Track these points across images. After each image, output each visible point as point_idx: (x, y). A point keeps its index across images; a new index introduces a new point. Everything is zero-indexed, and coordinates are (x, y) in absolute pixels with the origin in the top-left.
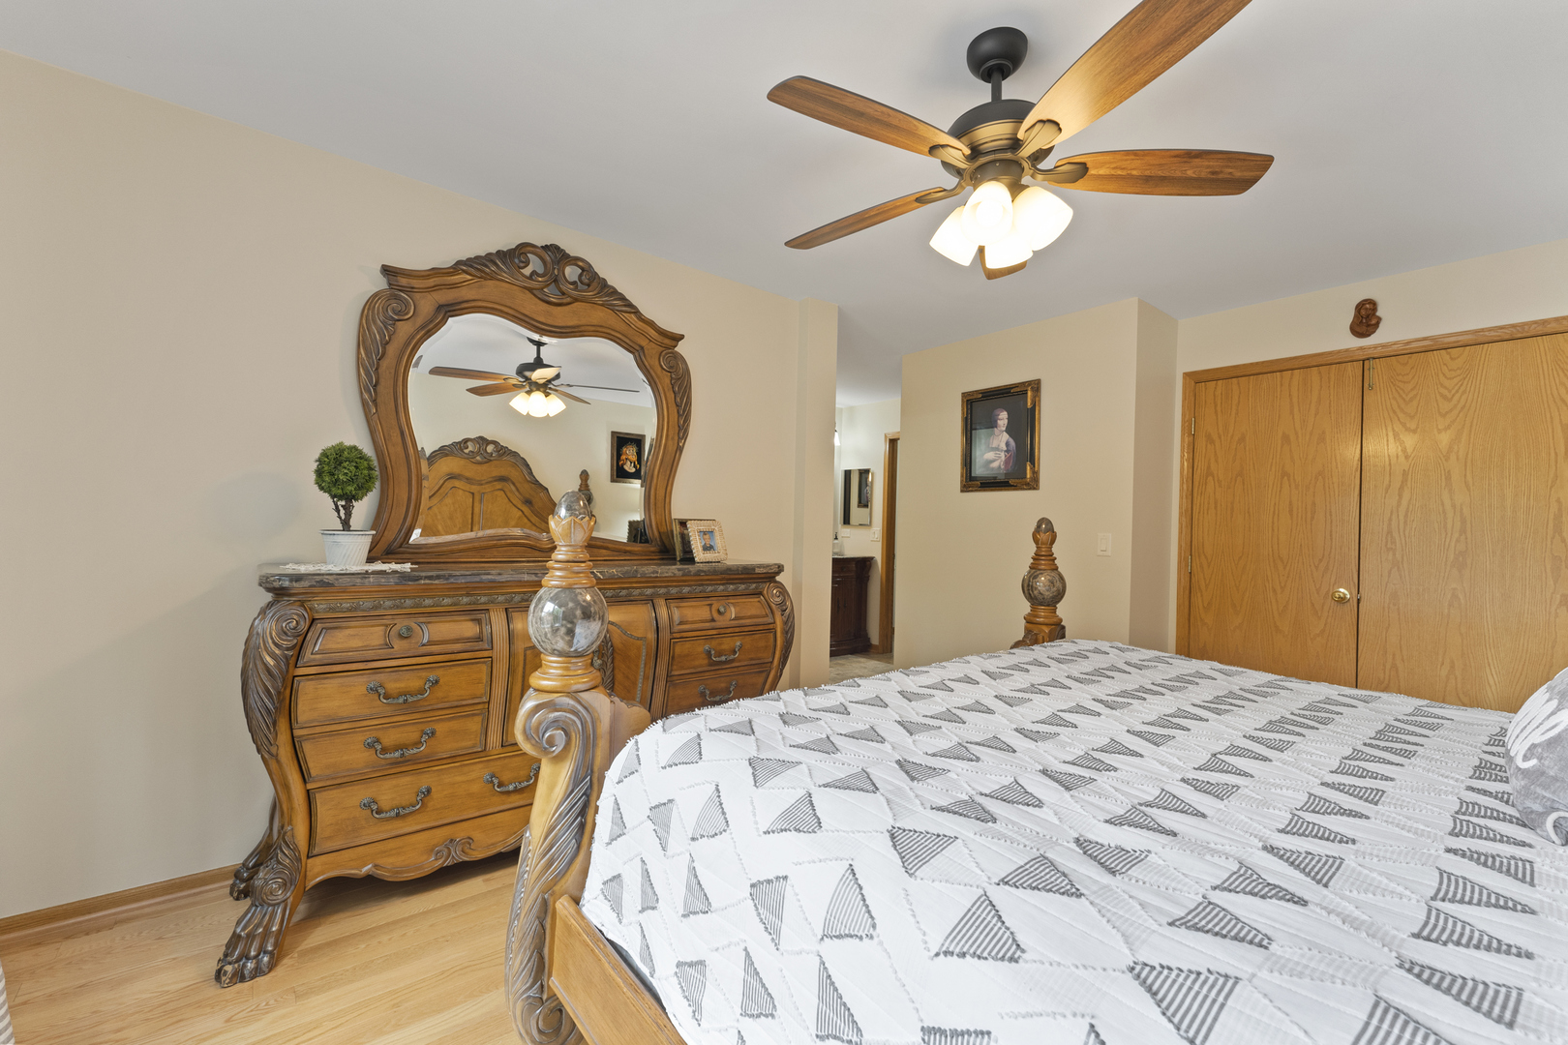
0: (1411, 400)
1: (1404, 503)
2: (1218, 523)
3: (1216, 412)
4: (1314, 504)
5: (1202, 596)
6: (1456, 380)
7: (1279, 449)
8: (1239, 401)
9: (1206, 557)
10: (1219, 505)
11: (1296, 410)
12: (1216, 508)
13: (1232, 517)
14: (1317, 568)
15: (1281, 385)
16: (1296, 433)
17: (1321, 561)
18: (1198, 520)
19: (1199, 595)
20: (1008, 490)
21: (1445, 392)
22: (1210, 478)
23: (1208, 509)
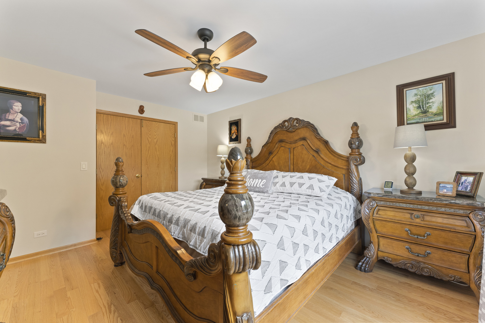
0: (150, 131)
1: (149, 154)
2: (106, 158)
3: (104, 124)
4: (131, 153)
5: (101, 181)
6: (157, 129)
7: (123, 138)
8: (111, 123)
9: (102, 169)
10: (106, 153)
11: (127, 128)
12: (105, 153)
13: (110, 156)
14: (132, 170)
15: (123, 121)
16: (127, 135)
17: (133, 168)
18: (99, 157)
19: (100, 181)
20: (26, 142)
21: (155, 131)
22: (102, 144)
23: (102, 154)
